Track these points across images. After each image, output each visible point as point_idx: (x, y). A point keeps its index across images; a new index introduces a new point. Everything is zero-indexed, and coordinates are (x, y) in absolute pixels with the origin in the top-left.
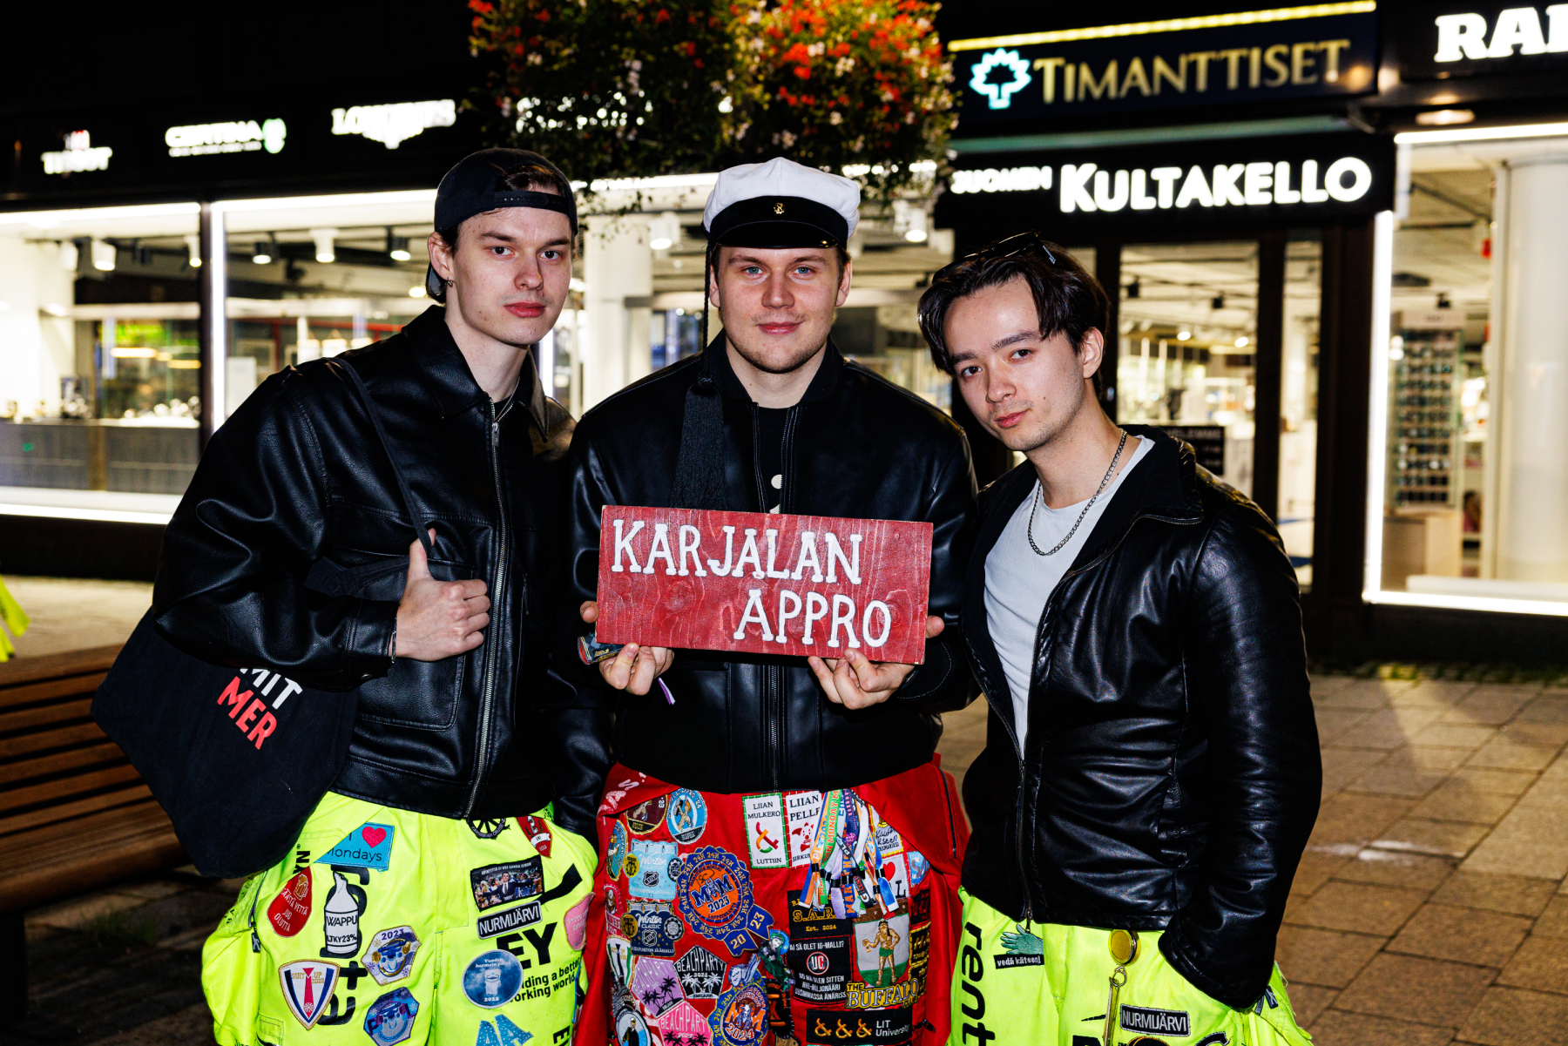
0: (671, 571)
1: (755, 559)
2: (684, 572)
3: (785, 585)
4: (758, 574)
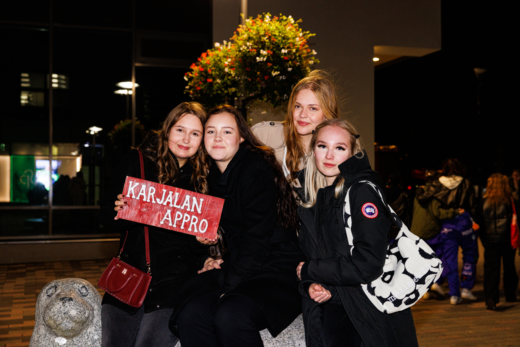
0: (144, 200)
1: (171, 201)
2: (148, 201)
3: (178, 210)
4: (171, 205)
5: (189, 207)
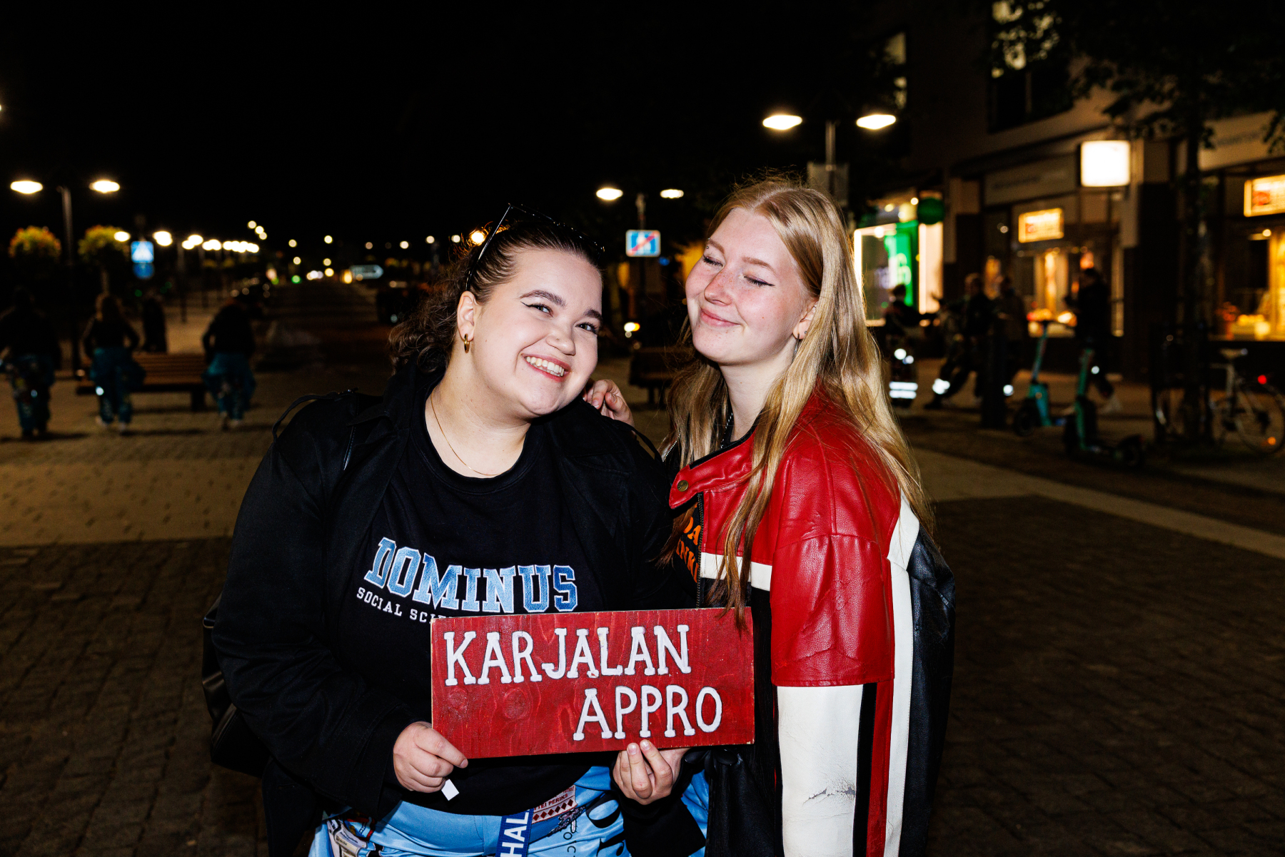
5: (650, 663)
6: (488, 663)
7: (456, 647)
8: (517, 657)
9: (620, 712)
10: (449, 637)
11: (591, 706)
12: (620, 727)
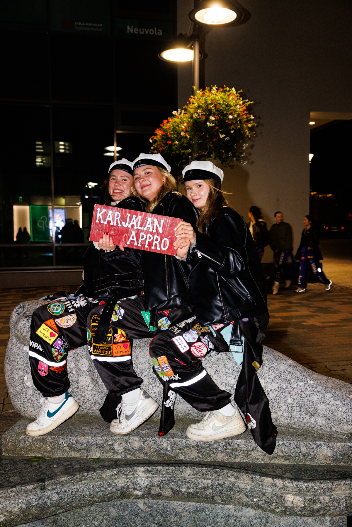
0: (112, 224)
1: (135, 223)
2: (115, 225)
3: (142, 231)
4: (135, 227)
5: (151, 228)
6: (108, 219)
7: (100, 213)
8: (116, 219)
9: (141, 239)
10: (99, 209)
11: (133, 236)
12: (140, 243)
